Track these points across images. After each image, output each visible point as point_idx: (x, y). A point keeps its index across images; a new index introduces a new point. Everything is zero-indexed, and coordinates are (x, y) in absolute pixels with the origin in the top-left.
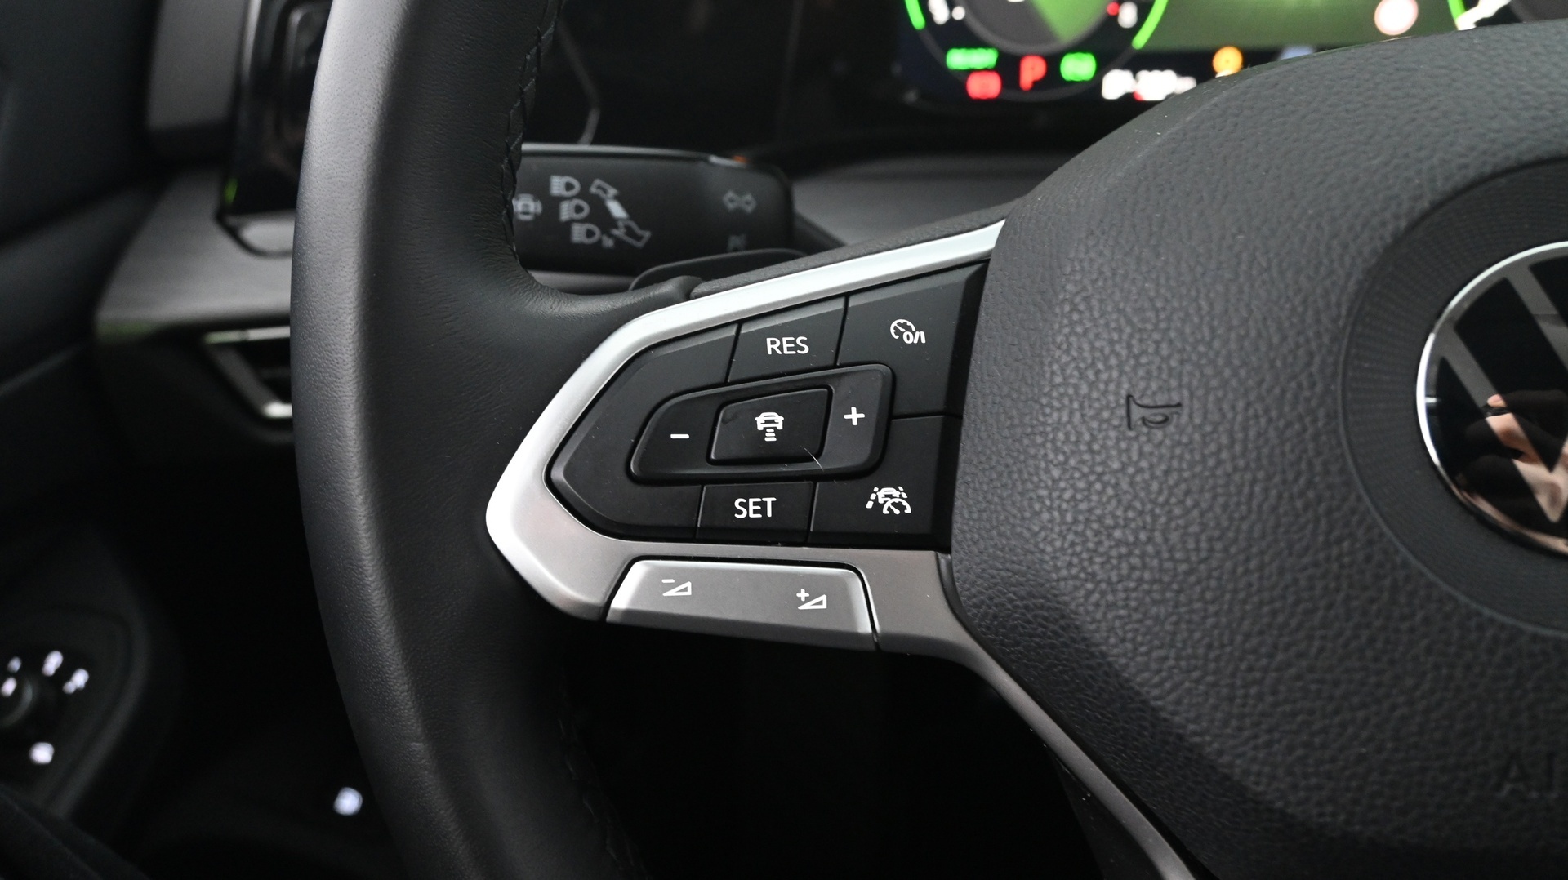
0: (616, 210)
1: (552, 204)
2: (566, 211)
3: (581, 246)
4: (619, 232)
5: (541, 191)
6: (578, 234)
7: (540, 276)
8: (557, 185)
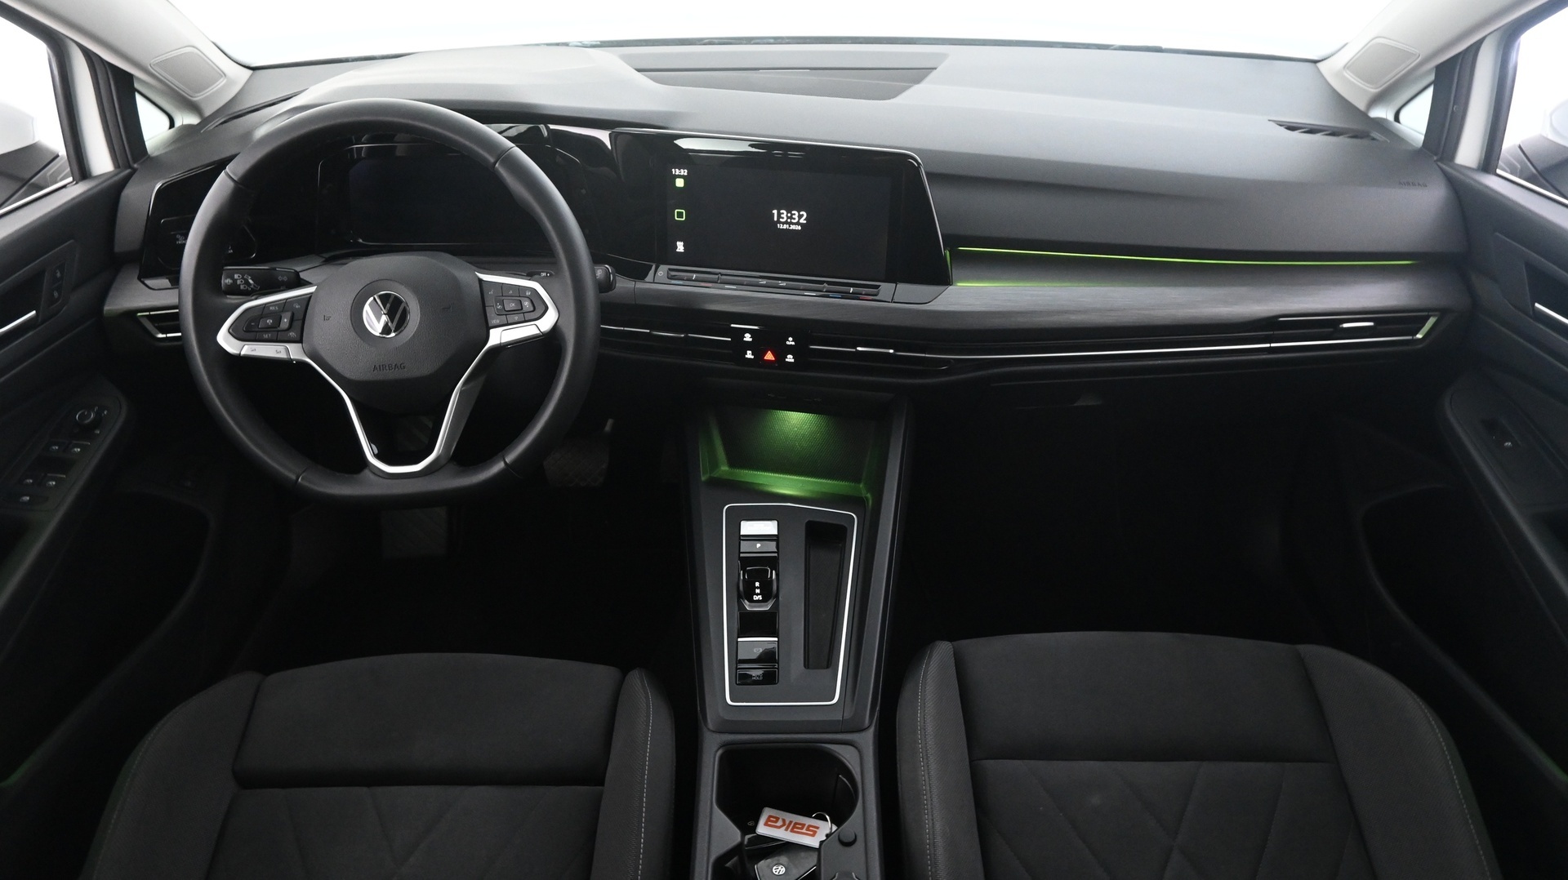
0: (251, 281)
1: (235, 281)
2: (239, 282)
3: (242, 290)
4: (252, 286)
5: (232, 277)
6: (242, 287)
7: (228, 296)
8: (236, 276)
